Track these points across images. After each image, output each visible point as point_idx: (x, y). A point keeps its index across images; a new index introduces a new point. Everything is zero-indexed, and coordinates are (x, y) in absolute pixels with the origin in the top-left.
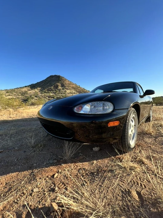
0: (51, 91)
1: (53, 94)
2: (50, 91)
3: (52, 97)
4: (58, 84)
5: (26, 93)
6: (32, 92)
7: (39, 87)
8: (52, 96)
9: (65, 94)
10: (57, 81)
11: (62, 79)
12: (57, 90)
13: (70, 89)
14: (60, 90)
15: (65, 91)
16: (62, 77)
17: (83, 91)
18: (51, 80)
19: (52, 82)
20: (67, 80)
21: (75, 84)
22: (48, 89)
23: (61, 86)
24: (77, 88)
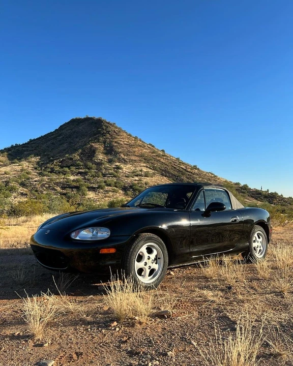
0: (73, 168)
1: (79, 177)
2: (69, 167)
3: (72, 188)
4: (96, 145)
6: (11, 170)
7: (37, 155)
8: (75, 184)
9: (115, 176)
10: (90, 137)
11: (109, 129)
12: (90, 164)
13: (132, 162)
14: (99, 164)
15: (115, 168)
16: (107, 125)
17: (174, 167)
18: (74, 132)
19: (77, 137)
20: (125, 134)
21: (150, 145)
22: (61, 162)
23: (105, 151)
24: (155, 160)
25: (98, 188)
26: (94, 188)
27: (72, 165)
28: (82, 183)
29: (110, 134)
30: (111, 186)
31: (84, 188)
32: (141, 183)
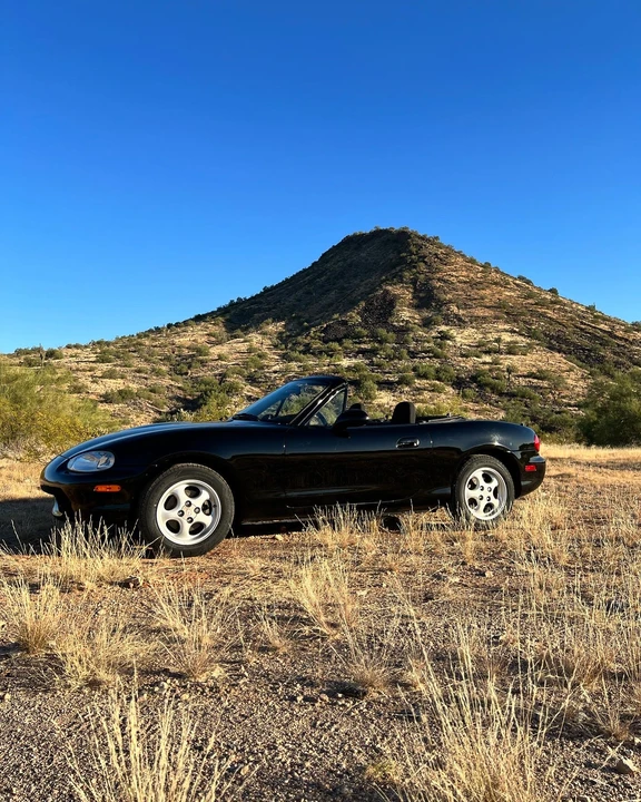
0: (348, 343)
1: (360, 361)
2: (339, 341)
4: (395, 290)
5: (196, 356)
6: (231, 350)
7: (277, 319)
8: (350, 376)
9: (436, 356)
10: (384, 271)
11: (424, 252)
12: (382, 332)
13: (477, 321)
14: (403, 331)
15: (437, 338)
16: (420, 242)
17: (582, 329)
18: (350, 265)
19: (355, 277)
20: (461, 259)
21: (521, 278)
22: (325, 331)
23: (415, 301)
24: (533, 313)
25: (399, 383)
26: (391, 383)
27: (346, 337)
28: (365, 373)
29: (426, 263)
30: (427, 379)
31: (369, 383)
32: (499, 369)
